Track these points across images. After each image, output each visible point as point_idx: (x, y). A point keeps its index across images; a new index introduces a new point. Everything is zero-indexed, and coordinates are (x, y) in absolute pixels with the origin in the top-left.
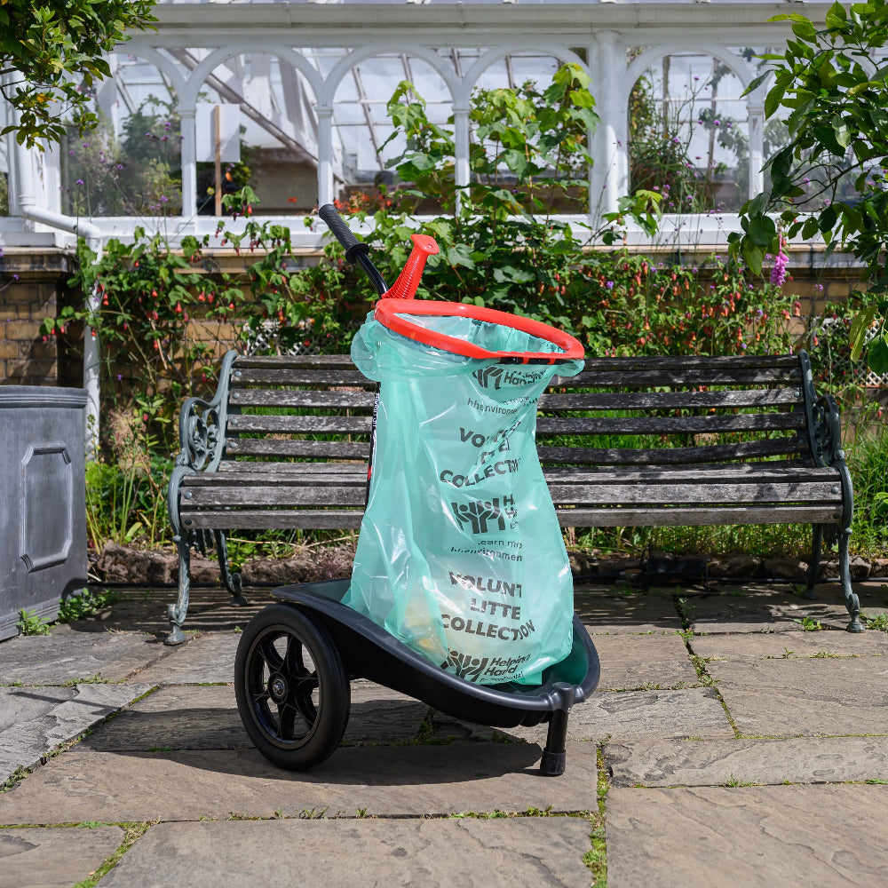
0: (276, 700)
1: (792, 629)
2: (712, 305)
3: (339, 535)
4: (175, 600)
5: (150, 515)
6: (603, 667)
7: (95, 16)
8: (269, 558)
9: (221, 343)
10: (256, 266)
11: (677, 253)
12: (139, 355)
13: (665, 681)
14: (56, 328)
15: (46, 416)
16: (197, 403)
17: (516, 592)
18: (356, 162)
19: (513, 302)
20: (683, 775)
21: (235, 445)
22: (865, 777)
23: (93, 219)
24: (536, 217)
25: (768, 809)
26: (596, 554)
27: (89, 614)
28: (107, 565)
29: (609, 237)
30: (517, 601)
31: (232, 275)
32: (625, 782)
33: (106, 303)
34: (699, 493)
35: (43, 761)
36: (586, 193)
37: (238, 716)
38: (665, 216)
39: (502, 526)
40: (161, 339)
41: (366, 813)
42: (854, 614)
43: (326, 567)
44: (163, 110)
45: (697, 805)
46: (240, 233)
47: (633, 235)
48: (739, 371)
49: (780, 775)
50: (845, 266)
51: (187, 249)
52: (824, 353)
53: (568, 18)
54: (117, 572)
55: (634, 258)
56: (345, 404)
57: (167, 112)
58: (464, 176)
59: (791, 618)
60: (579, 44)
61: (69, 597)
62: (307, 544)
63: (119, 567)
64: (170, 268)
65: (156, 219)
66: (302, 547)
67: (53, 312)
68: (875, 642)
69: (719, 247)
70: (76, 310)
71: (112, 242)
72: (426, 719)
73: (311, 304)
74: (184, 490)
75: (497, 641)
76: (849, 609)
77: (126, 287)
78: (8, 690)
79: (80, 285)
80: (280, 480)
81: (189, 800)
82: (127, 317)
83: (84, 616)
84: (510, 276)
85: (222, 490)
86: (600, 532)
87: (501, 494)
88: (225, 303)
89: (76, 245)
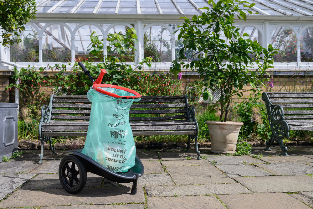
0: (69, 177)
1: (184, 159)
2: (164, 84)
3: (77, 137)
4: (40, 153)
5: (32, 133)
6: (144, 169)
7: (22, 16)
8: (60, 143)
9: (48, 92)
10: (57, 74)
11: (155, 72)
12: (28, 95)
13: (157, 172)
14: (9, 88)
15: (9, 110)
16: (45, 107)
17: (124, 152)
18: (78, 49)
19: (117, 83)
20: (164, 194)
21: (54, 116)
22: (206, 194)
23: (18, 63)
24: (123, 63)
25: (184, 202)
26: (137, 142)
27: (18, 157)
28: (22, 145)
29: (140, 68)
30: (124, 155)
31: (51, 76)
32: (151, 196)
33: (21, 83)
34: (163, 128)
35: (13, 192)
36: (134, 58)
37: (59, 181)
38: (153, 63)
39: (121, 137)
40: (34, 91)
41: (92, 204)
42: (199, 156)
43: (74, 145)
44: (32, 37)
45: (168, 201)
46: (53, 66)
47: (145, 67)
48: (171, 99)
49: (186, 194)
50: (194, 75)
51: (41, 70)
52: (189, 95)
53: (130, 17)
54: (24, 147)
55: (146, 73)
56: (80, 107)
57: (33, 37)
58: (105, 53)
59: (184, 157)
60: (132, 23)
61: (14, 153)
62: (70, 140)
63: (25, 145)
64: (36, 74)
65: (33, 63)
66: (68, 140)
67: (8, 84)
68: (204, 162)
69: (165, 70)
70: (14, 84)
71: (22, 68)
72: (102, 181)
73: (70, 83)
74: (42, 127)
75: (118, 163)
76: (198, 154)
77: (26, 79)
78: (2, 175)
79: (15, 78)
80: (65, 125)
81: (49, 201)
82: (26, 86)
83: (17, 157)
84: (117, 77)
85: (51, 127)
86: (138, 136)
87: (122, 129)
88: (49, 83)
89: (14, 69)
